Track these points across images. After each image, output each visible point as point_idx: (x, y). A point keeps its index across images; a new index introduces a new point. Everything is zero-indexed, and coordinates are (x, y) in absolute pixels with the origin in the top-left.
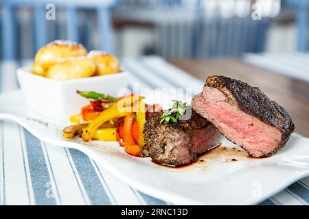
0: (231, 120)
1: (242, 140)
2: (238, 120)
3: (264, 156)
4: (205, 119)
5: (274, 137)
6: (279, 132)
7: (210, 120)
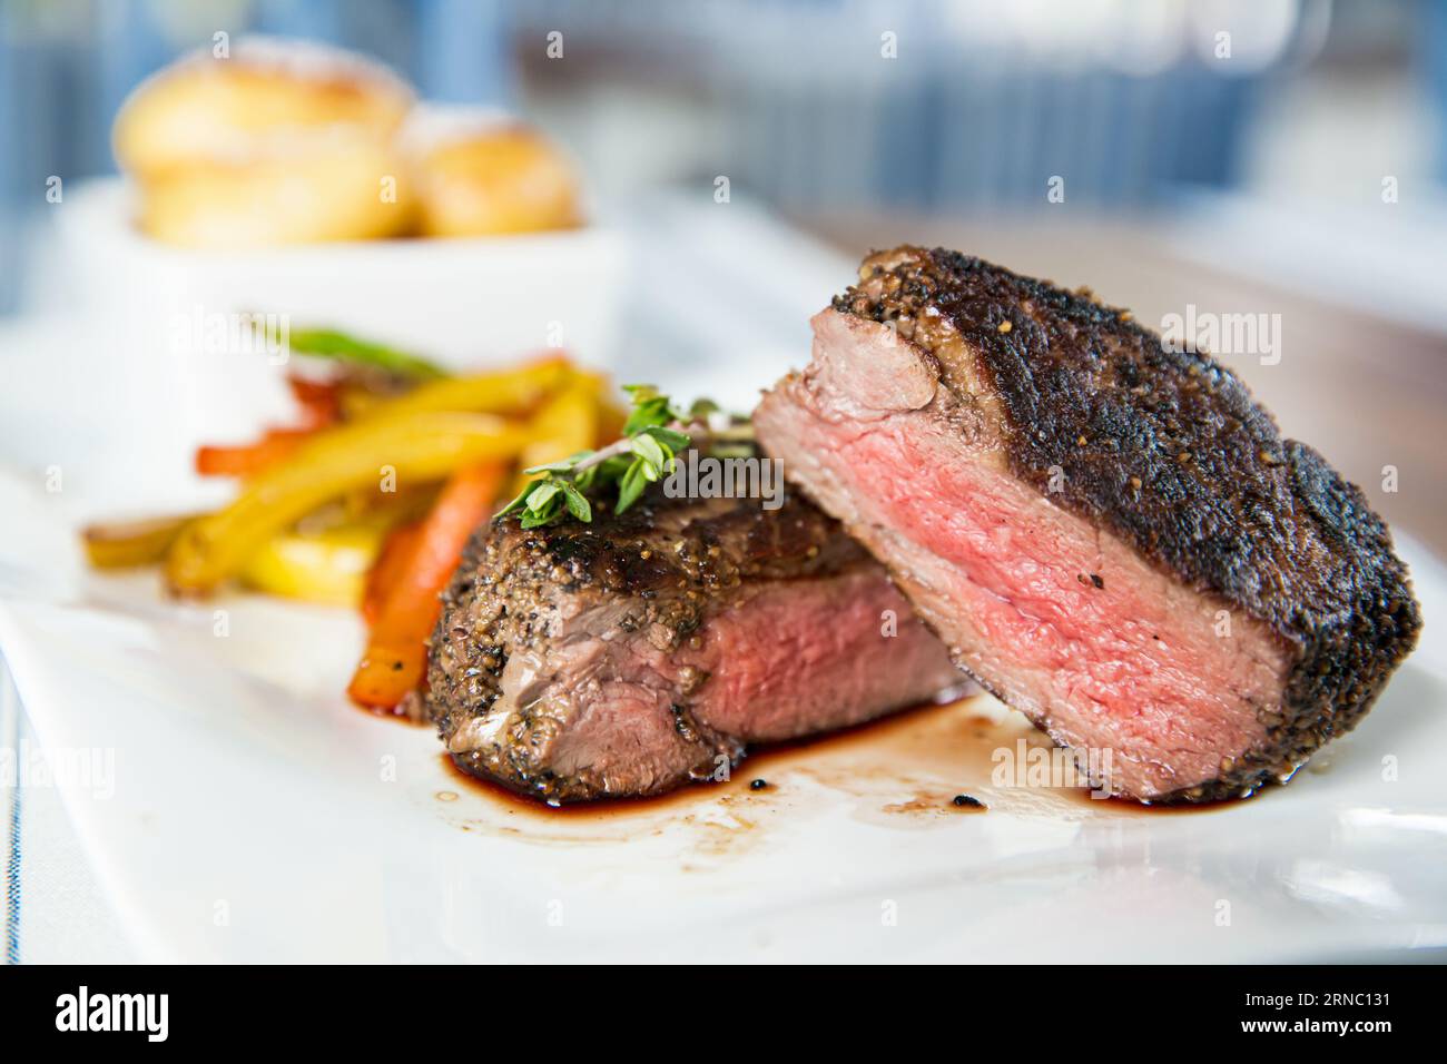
0: (979, 539)
1: (1041, 675)
2: (1015, 543)
3: (1174, 801)
4: (833, 524)
5: (1237, 675)
6: (1263, 649)
7: (863, 533)
